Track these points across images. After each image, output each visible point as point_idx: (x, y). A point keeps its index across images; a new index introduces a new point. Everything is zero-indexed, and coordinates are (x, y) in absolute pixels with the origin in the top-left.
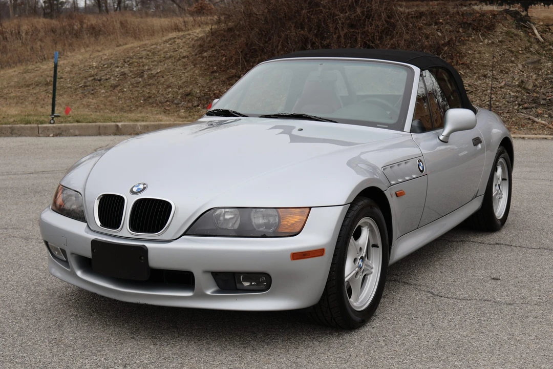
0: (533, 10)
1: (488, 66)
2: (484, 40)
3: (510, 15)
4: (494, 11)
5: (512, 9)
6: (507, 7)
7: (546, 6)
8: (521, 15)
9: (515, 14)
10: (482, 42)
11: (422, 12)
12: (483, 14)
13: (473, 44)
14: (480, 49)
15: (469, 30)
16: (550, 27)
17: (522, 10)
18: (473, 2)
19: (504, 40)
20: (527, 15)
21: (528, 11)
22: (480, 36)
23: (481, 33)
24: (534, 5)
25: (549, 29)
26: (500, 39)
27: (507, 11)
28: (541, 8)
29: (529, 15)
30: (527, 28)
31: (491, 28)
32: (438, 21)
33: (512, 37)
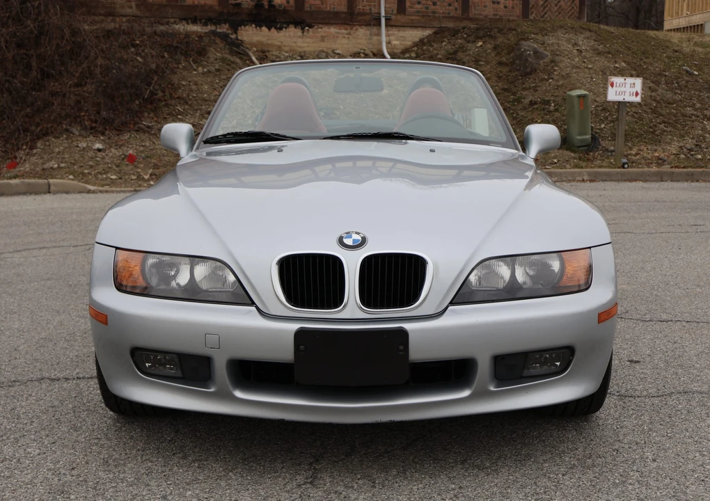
0: (244, 33)
1: (210, 101)
2: (197, 68)
3: (219, 37)
4: (198, 32)
5: (218, 30)
6: (213, 28)
7: (258, 28)
8: (231, 39)
9: (224, 37)
10: (195, 70)
11: (110, 30)
12: (187, 35)
13: (185, 73)
14: (196, 79)
15: (176, 54)
16: (267, 54)
17: (230, 32)
18: (172, 20)
19: (221, 68)
20: (237, 39)
21: (239, 34)
22: (192, 63)
23: (191, 59)
24: (245, 26)
25: (266, 56)
26: (217, 67)
27: (214, 33)
28: (253, 30)
29: (239, 38)
30: (241, 54)
31: (202, 53)
32: (133, 42)
33: (229, 65)
